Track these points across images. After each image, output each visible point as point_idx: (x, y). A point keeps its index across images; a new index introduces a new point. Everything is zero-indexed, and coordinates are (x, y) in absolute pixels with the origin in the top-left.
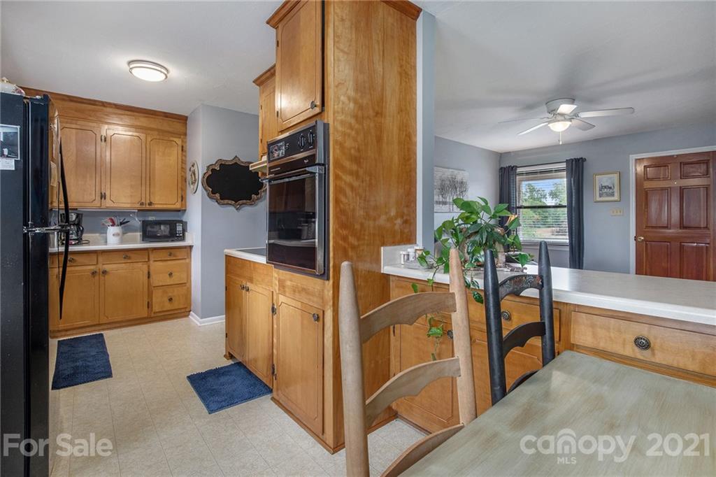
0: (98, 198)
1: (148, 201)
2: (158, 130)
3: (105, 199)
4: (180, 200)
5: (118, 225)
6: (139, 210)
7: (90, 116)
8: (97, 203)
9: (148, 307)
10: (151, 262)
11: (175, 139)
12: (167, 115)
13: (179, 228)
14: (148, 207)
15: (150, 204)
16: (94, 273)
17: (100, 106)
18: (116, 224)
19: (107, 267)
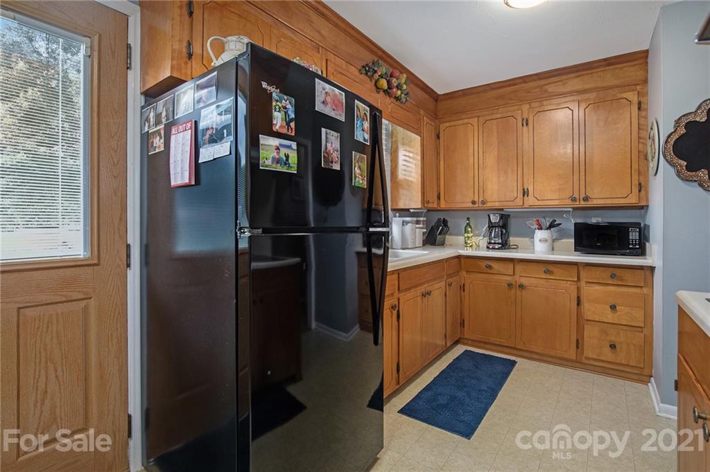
0: (520, 195)
1: (583, 195)
2: (596, 88)
3: (528, 196)
4: (635, 190)
5: (547, 229)
6: (575, 209)
7: (511, 100)
8: (519, 202)
9: (577, 347)
10: (583, 284)
11: (624, 95)
12: (609, 62)
13: (634, 235)
14: (583, 204)
15: (586, 199)
16: (510, 285)
17: (521, 83)
18: (544, 227)
19: (524, 281)
